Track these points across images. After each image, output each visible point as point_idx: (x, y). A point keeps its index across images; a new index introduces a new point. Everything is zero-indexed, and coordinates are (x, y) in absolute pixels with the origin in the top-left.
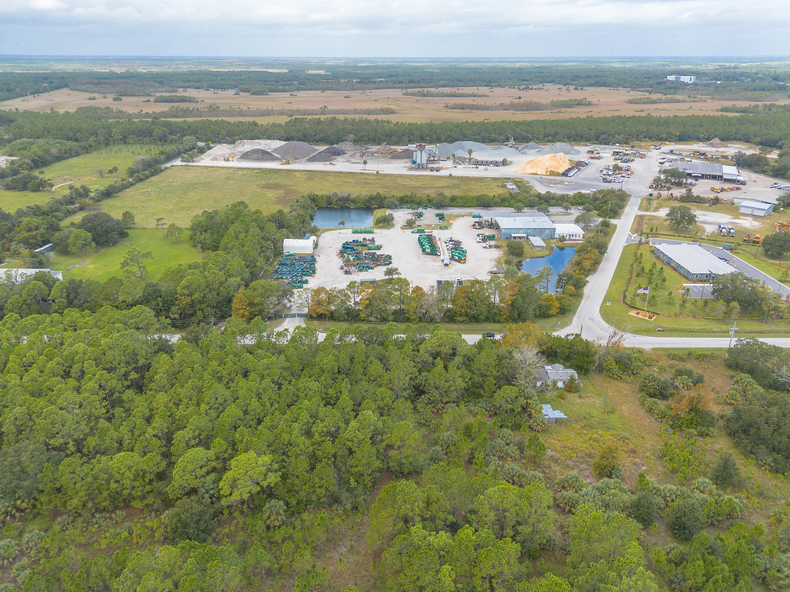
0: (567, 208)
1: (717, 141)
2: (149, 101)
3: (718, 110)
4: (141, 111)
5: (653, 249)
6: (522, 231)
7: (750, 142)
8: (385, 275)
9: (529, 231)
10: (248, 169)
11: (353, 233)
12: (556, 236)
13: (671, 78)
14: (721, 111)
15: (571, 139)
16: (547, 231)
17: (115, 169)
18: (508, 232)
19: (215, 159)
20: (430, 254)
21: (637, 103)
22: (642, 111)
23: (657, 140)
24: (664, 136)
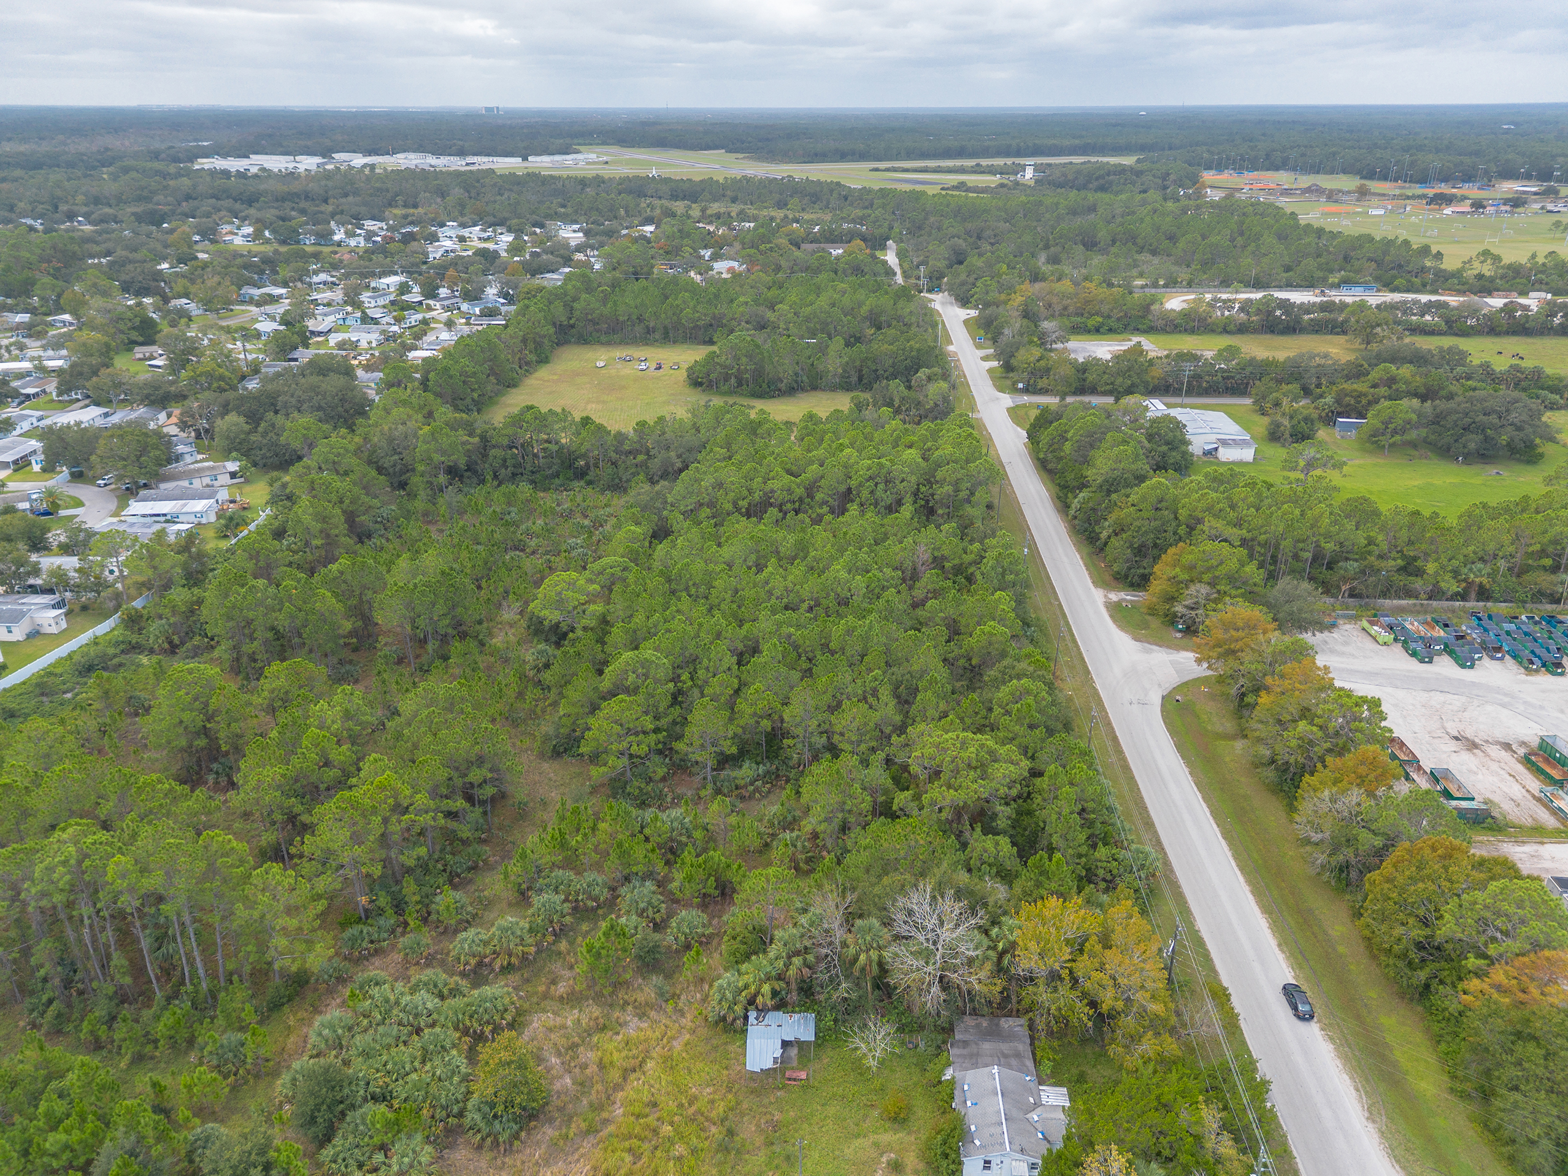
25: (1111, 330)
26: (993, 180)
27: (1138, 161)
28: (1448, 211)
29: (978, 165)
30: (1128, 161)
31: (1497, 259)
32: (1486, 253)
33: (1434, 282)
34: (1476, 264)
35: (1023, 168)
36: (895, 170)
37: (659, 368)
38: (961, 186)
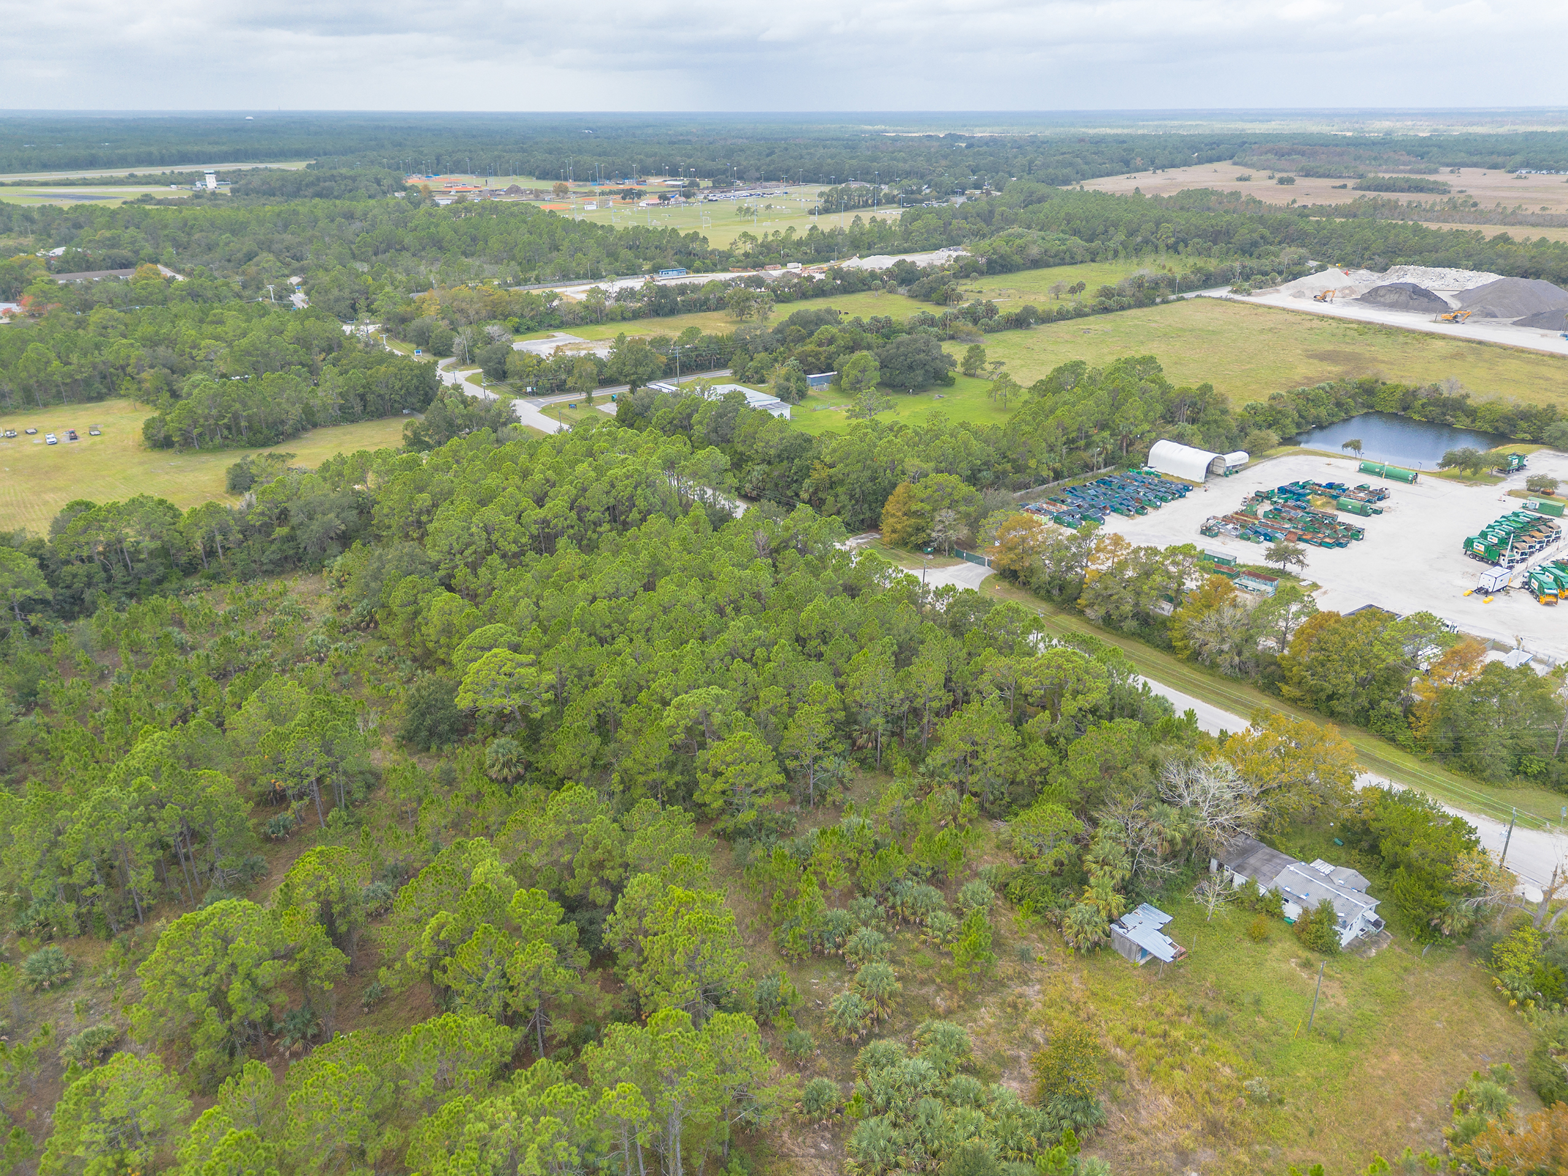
2: (1344, 186)
4: (1294, 201)
10: (1340, 320)
11: (1361, 470)
17: (1081, 287)
19: (1299, 295)
20: (1482, 559)
25: (529, 329)
26: (173, 192)
27: (309, 166)
28: (643, 204)
29: (132, 175)
30: (297, 166)
31: (753, 239)
32: (745, 235)
33: (721, 262)
34: (740, 244)
35: (201, 176)
36: (29, 184)
37: (74, 437)
38: (147, 199)
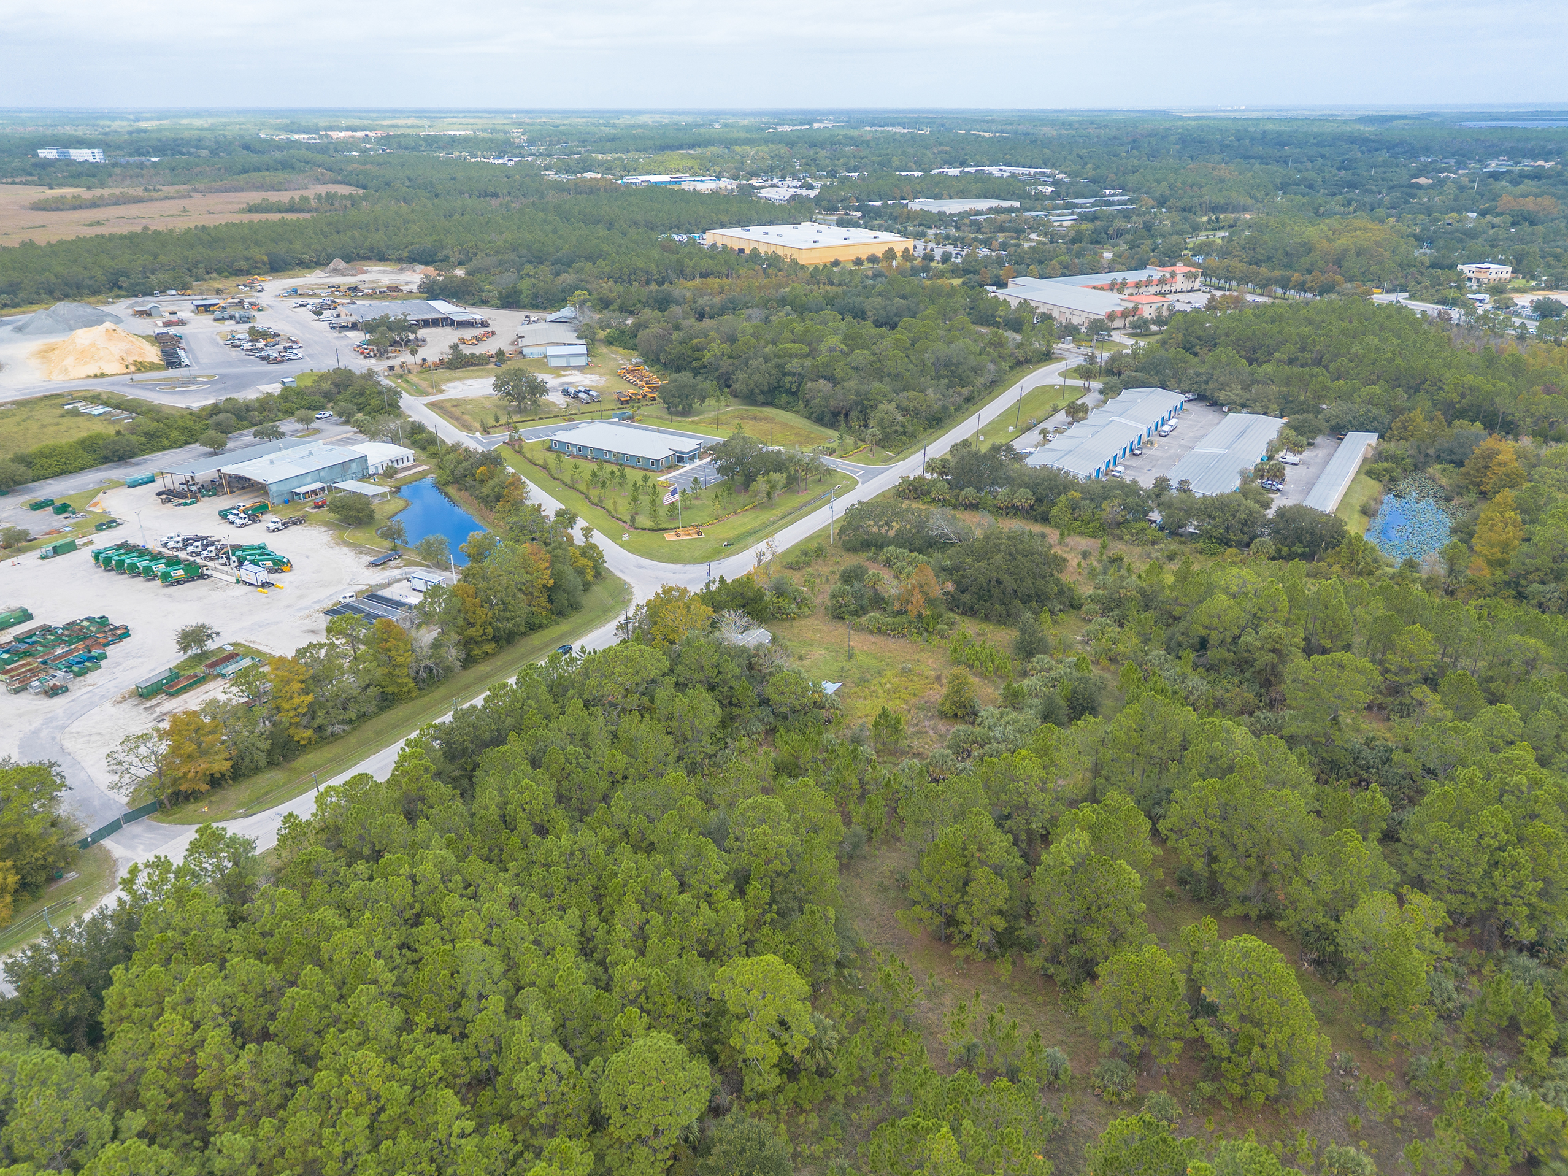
0: (307, 421)
1: (339, 263)
3: (242, 211)
5: (547, 445)
6: (309, 479)
7: (388, 260)
8: (185, 649)
9: (322, 474)
12: (371, 471)
13: (48, 153)
14: (250, 211)
15: (57, 294)
16: (354, 466)
18: (284, 488)
20: (196, 579)
21: (58, 209)
22: (98, 223)
23: (232, 274)
24: (243, 265)
